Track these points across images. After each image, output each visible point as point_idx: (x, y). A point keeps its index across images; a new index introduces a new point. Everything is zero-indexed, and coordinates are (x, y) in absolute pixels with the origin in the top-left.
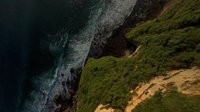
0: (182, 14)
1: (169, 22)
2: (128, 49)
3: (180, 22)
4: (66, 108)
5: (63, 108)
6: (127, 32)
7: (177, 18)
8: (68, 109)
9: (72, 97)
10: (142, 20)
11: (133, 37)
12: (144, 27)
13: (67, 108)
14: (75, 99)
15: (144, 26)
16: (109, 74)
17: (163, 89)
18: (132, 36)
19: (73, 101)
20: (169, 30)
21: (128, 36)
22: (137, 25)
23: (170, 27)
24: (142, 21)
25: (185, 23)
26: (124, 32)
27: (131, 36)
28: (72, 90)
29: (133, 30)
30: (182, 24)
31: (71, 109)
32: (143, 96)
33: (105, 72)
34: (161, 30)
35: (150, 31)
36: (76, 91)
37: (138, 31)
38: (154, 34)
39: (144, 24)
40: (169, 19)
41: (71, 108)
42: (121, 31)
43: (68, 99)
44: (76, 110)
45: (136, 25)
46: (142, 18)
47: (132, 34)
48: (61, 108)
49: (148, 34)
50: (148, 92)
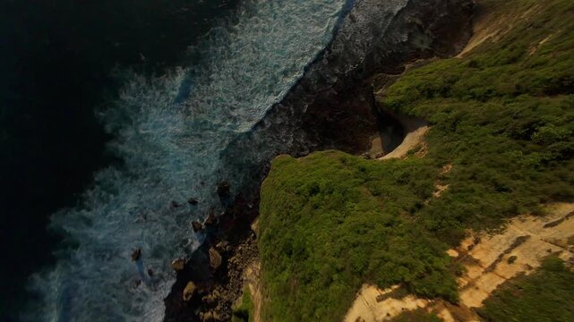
0: (551, 55)
1: (511, 73)
2: (378, 133)
3: (551, 79)
4: (208, 289)
5: (201, 291)
6: (379, 84)
7: (536, 65)
8: (215, 291)
9: (225, 262)
10: (417, 54)
11: (401, 102)
12: (432, 76)
13: (212, 291)
14: (236, 265)
15: (430, 73)
16: (357, 202)
17: (561, 252)
18: (400, 97)
19: (228, 270)
20: (516, 94)
21: (384, 96)
22: (407, 66)
23: (518, 87)
24: (418, 57)
25: (566, 83)
26: (372, 85)
27: (397, 98)
28: (226, 243)
29: (398, 82)
30: (557, 83)
31: (225, 292)
32: (500, 266)
33: (346, 199)
34: (490, 91)
35: (454, 92)
36: (237, 246)
37: (417, 88)
38: (468, 100)
39: (428, 68)
40: (509, 63)
41: (225, 289)
42: (365, 81)
43: (215, 267)
44: (238, 291)
45: (404, 68)
46: (419, 50)
47: (399, 93)
48: (196, 291)
49: (450, 99)
50: (514, 258)
